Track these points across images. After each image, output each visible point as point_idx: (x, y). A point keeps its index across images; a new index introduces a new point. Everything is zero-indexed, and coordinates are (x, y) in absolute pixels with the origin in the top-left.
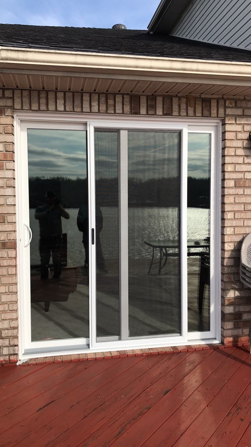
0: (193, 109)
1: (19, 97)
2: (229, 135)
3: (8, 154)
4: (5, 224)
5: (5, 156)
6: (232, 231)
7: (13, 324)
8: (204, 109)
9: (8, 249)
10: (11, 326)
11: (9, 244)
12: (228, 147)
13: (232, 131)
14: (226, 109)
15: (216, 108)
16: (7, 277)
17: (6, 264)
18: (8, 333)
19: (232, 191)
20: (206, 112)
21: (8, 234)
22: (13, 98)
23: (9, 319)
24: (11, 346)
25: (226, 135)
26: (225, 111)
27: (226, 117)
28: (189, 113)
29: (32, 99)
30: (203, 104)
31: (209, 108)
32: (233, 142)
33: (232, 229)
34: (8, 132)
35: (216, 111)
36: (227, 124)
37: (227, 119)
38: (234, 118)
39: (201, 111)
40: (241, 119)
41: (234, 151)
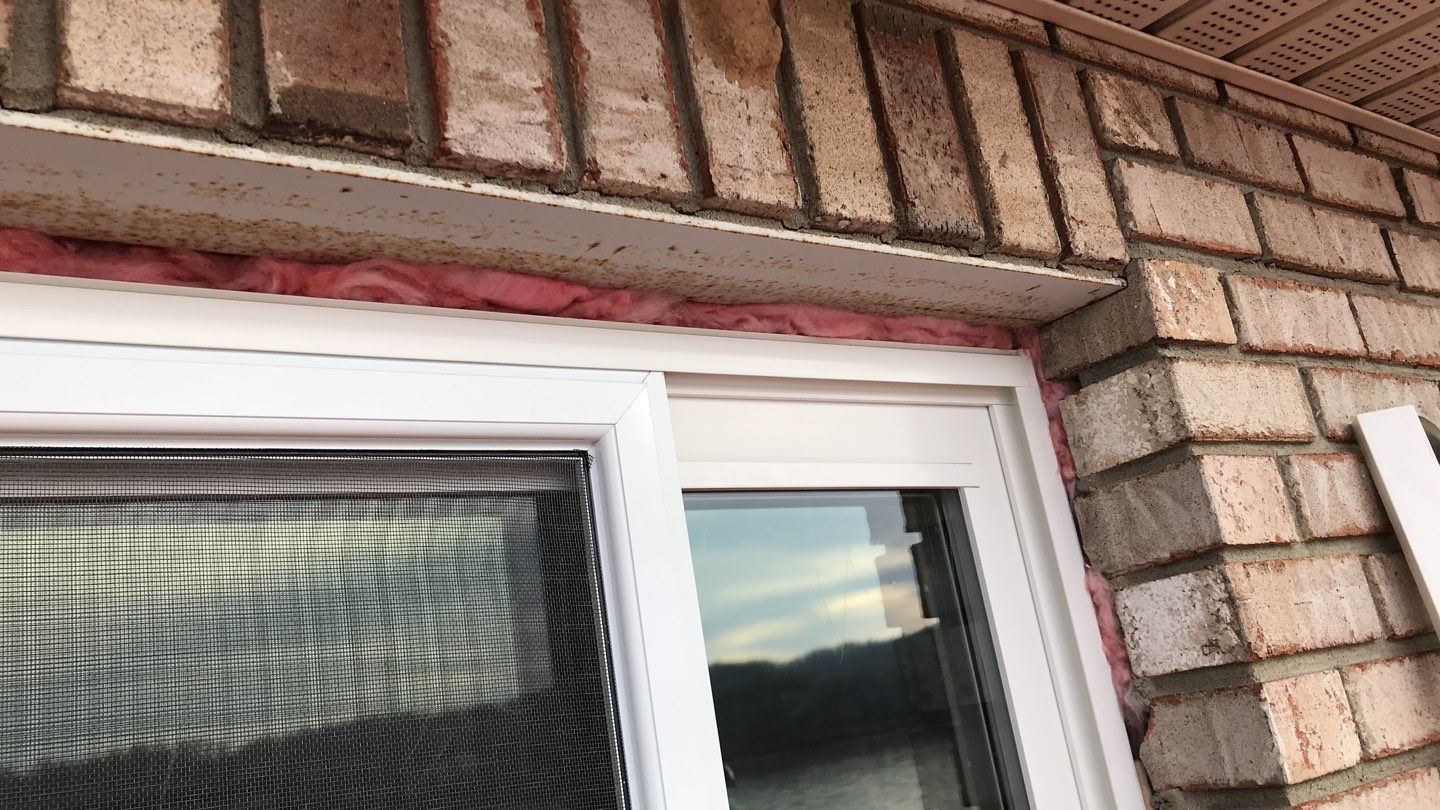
0: (761, 101)
2: (1235, 494)
8: (896, 124)
12: (1282, 656)
13: (1246, 440)
14: (1122, 163)
15: (1029, 145)
20: (935, 172)
25: (1214, 491)
26: (1118, 194)
27: (1151, 268)
28: (721, 152)
30: (881, 66)
31: (947, 121)
32: (1299, 586)
35: (1038, 182)
36: (1170, 342)
37: (1163, 294)
38: (1212, 273)
39: (874, 155)
40: (1263, 293)
41: (1341, 707)
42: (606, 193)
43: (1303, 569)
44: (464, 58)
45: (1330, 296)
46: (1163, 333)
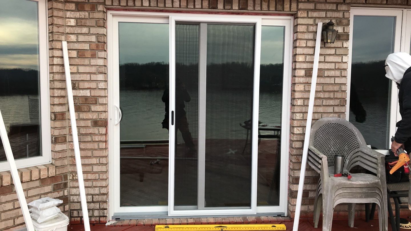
0: (267, 4)
2: (300, 28)
3: (100, 45)
4: (97, 106)
5: (97, 46)
6: (301, 117)
7: (103, 191)
8: (277, 3)
9: (99, 127)
10: (101, 192)
11: (100, 122)
12: (300, 39)
13: (304, 24)
14: (299, 3)
15: (289, 3)
16: (99, 150)
17: (97, 140)
18: (99, 198)
19: (302, 80)
20: (279, 6)
21: (99, 114)
23: (99, 187)
24: (101, 209)
25: (298, 28)
26: (298, 6)
27: (299, 11)
28: (263, 7)
31: (282, 2)
32: (305, 35)
33: (302, 115)
34: (100, 25)
35: (289, 6)
36: (299, 17)
37: (299, 13)
38: (306, 12)
39: (275, 6)
40: (313, 13)
41: (305, 43)
42: (256, 10)
43: (306, 34)
44: (249, 4)
45: (323, 12)
46: (298, 16)
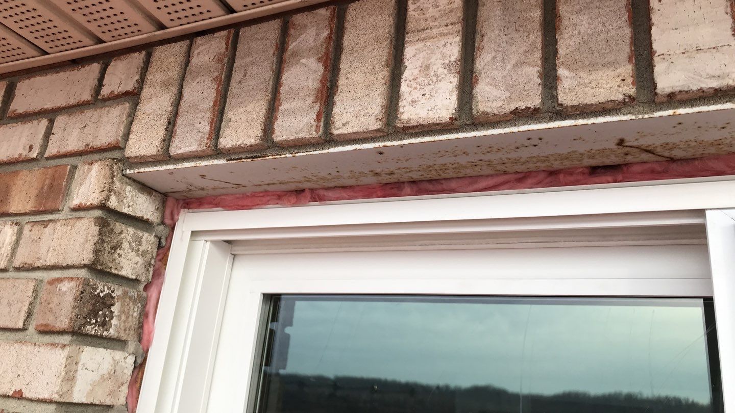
1: (166, 85)
22: (133, 97)
29: (236, 76)
